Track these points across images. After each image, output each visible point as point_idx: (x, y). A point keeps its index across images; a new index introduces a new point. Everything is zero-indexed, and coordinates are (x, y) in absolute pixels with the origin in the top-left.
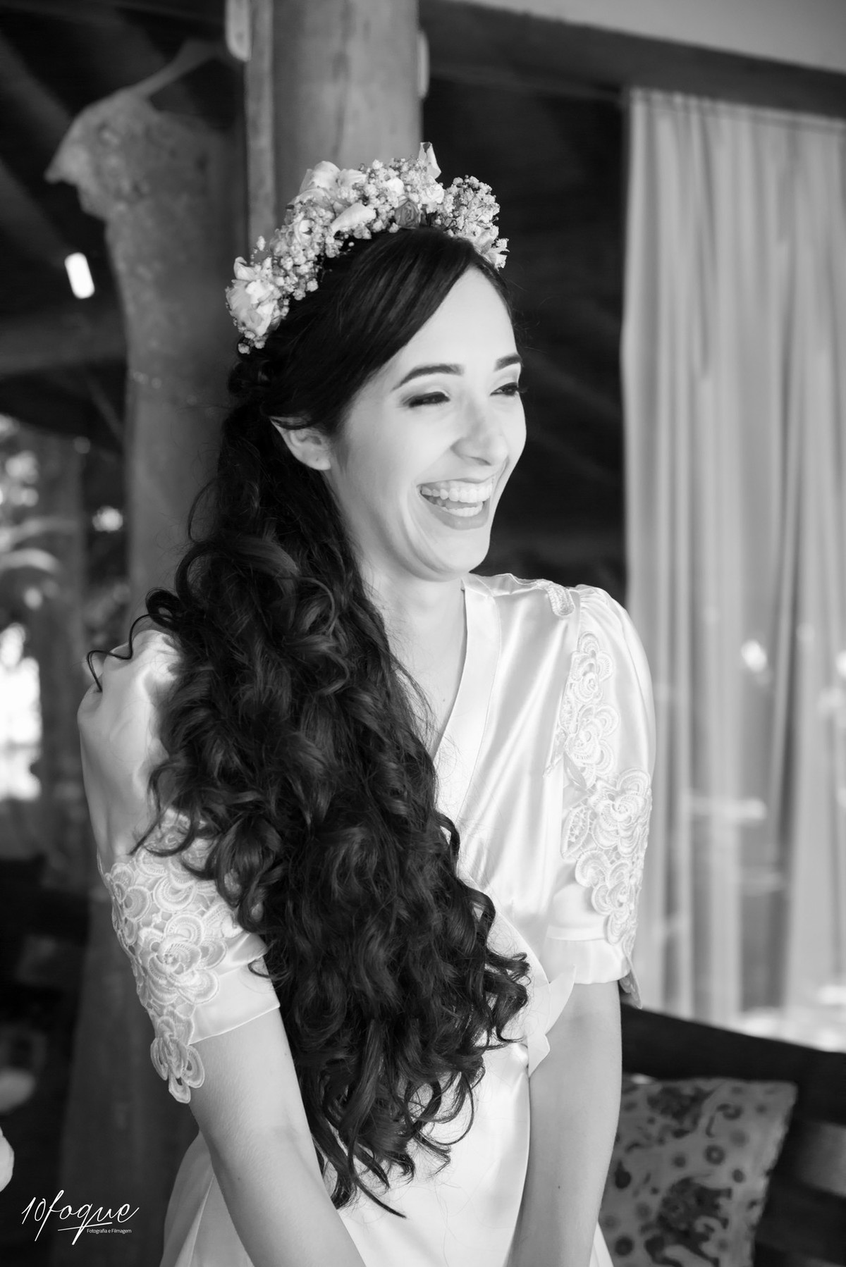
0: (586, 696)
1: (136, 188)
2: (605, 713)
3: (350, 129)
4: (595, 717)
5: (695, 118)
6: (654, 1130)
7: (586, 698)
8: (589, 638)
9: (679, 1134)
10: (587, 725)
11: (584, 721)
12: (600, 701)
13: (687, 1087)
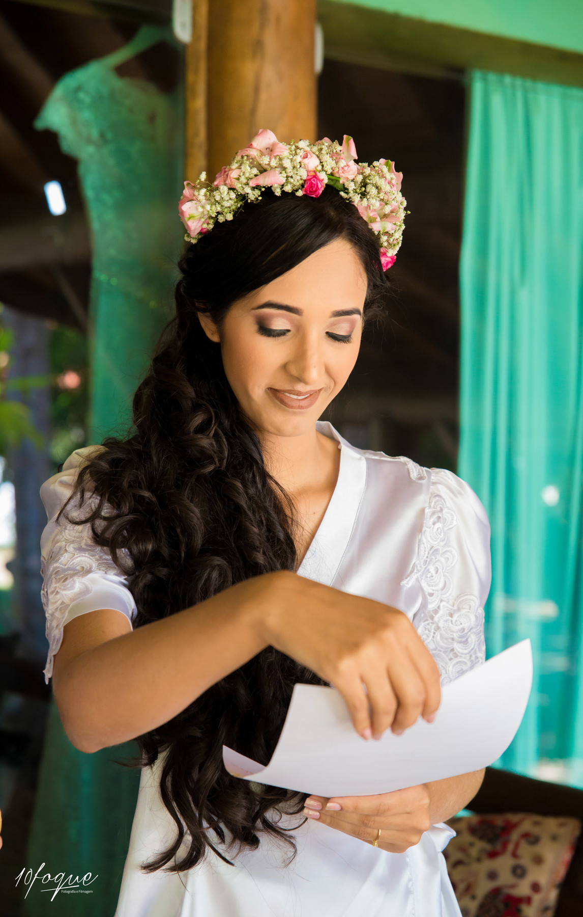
0: (435, 540)
1: (102, 135)
2: (448, 553)
3: (263, 96)
4: (441, 556)
5: (519, 94)
6: (474, 852)
7: (435, 541)
8: (437, 498)
9: (493, 855)
10: (436, 562)
11: (432, 558)
12: (445, 544)
13: (499, 820)
